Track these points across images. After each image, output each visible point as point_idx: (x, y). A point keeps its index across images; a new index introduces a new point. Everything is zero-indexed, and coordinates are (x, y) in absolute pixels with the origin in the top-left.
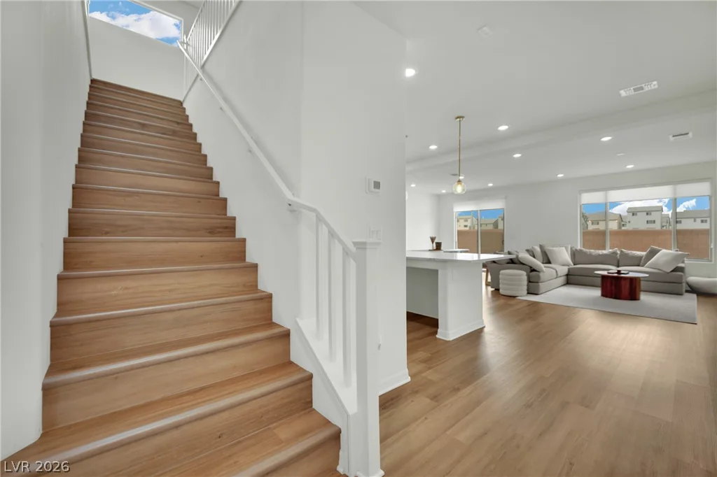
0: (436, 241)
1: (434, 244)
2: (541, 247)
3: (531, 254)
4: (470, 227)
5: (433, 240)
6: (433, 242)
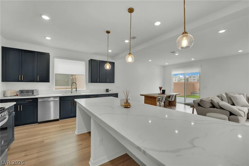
0: (162, 89)
1: (161, 91)
2: (226, 94)
3: (221, 98)
4: (178, 81)
5: (160, 88)
6: (160, 90)
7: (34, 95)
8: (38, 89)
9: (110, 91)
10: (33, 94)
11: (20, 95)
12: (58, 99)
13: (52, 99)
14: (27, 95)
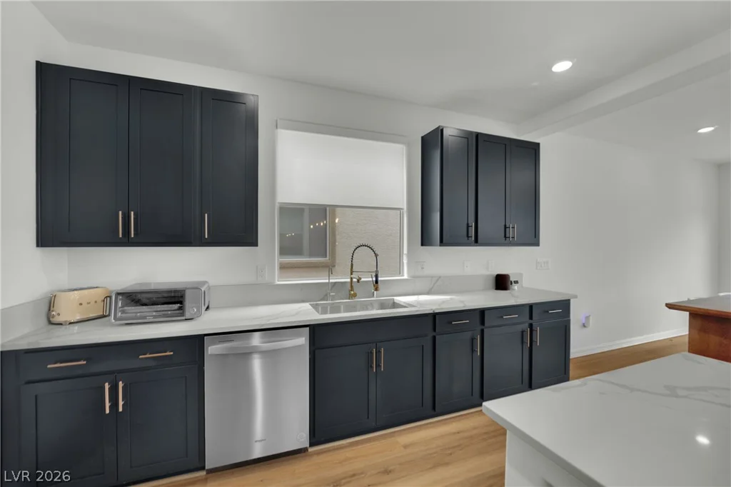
7: (188, 315)
8: (205, 283)
9: (516, 282)
10: (180, 308)
11: (119, 314)
12: (302, 340)
13: (256, 339)
14: (151, 319)
